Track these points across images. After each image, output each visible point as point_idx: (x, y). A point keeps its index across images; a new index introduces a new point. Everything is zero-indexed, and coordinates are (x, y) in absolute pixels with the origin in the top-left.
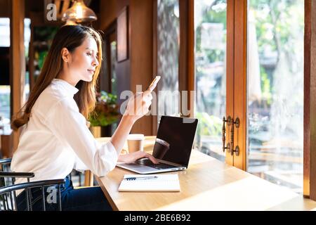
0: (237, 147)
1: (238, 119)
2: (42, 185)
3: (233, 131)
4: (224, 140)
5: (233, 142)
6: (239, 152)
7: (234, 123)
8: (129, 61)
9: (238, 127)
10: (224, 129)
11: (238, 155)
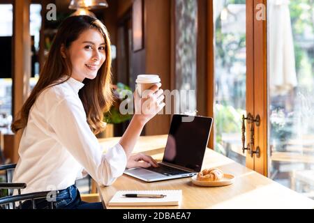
0: (258, 148)
1: (258, 117)
2: (32, 198)
3: (253, 130)
4: (244, 140)
5: (253, 143)
6: (259, 153)
7: (254, 121)
8: (144, 51)
9: (258, 125)
10: (244, 128)
11: (259, 156)
